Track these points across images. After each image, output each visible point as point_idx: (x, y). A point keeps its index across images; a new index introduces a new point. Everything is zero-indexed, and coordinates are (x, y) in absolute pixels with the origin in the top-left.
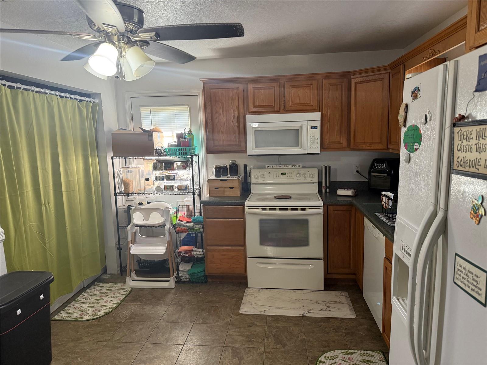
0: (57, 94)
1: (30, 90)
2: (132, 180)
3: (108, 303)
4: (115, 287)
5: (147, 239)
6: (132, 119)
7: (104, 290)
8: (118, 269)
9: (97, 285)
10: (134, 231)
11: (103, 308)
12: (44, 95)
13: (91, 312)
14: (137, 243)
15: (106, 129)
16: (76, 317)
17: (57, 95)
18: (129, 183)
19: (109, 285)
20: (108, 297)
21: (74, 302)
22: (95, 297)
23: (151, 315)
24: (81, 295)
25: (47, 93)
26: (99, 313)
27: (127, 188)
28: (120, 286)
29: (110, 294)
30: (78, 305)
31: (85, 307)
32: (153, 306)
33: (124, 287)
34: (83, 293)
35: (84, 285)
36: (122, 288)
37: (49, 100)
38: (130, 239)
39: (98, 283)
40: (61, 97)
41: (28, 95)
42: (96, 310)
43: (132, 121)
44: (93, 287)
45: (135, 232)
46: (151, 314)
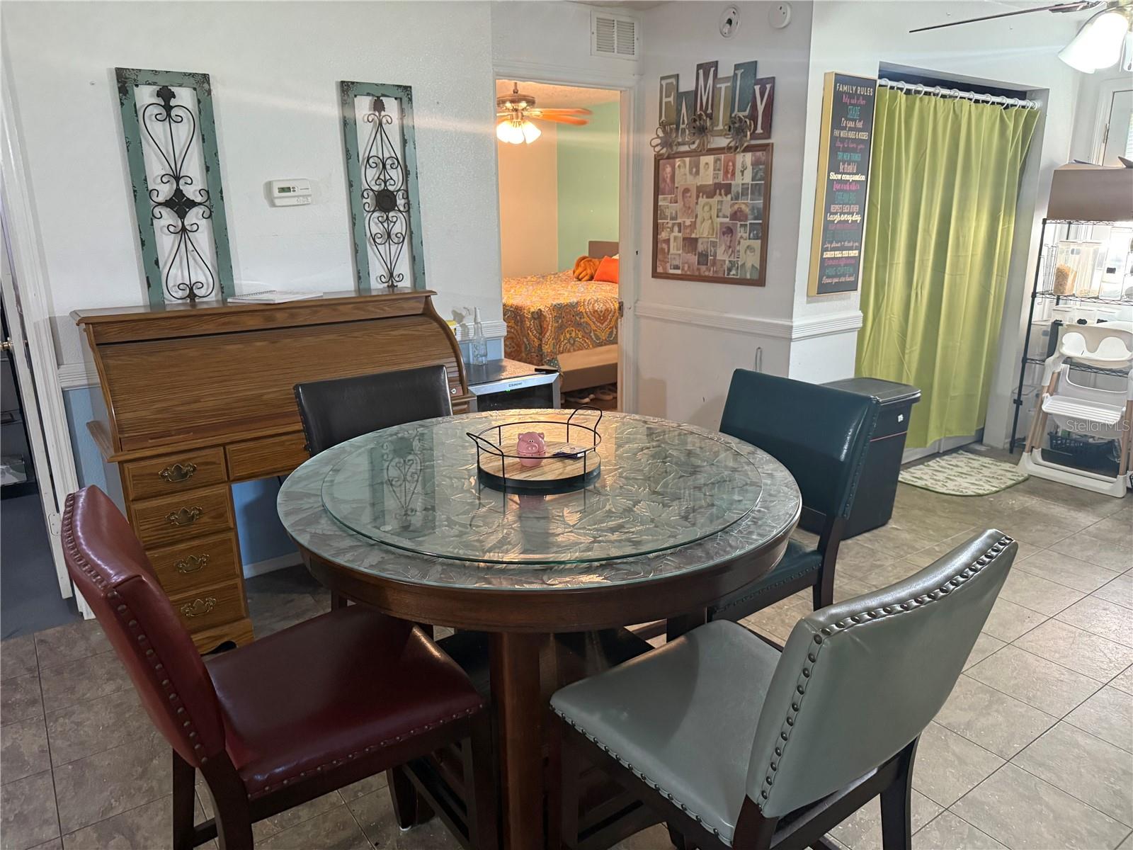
0: (971, 96)
1: (932, 94)
2: (1075, 269)
3: (981, 483)
4: (996, 465)
5: (1081, 391)
6: (1106, 140)
7: (976, 464)
8: (1007, 441)
9: (962, 454)
10: (1058, 371)
11: (972, 487)
12: (950, 100)
13: (950, 485)
14: (1057, 394)
15: (1044, 162)
16: (926, 485)
17: (971, 99)
18: (1068, 275)
19: (987, 460)
20: (981, 475)
21: (921, 466)
22: (959, 470)
23: (1063, 520)
24: (934, 461)
25: (957, 97)
26: (964, 491)
27: (1061, 285)
28: (1007, 466)
29: (986, 472)
30: (930, 472)
31: (941, 476)
32: (1070, 509)
33: (1014, 470)
34: (938, 459)
35: (939, 448)
36: (1009, 469)
37: (956, 108)
38: (1047, 383)
39: (963, 453)
40: (977, 101)
41: (928, 103)
42: (960, 485)
43: (1103, 145)
44: (954, 455)
45: (1059, 374)
46: (1065, 518)
